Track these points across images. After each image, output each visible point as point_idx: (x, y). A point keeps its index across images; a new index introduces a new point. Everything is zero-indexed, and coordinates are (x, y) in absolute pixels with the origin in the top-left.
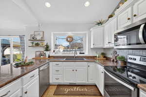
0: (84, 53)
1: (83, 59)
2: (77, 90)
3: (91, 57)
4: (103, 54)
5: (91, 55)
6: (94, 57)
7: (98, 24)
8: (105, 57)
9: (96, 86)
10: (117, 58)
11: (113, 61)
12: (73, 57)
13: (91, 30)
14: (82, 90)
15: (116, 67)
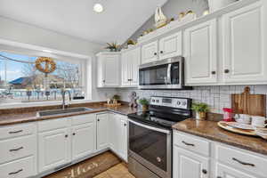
0: (83, 98)
1: (83, 110)
2: (79, 173)
3: (97, 104)
4: (116, 97)
5: (97, 100)
6: (103, 104)
7: (111, 48)
8: (118, 102)
9: (110, 151)
10: (138, 101)
11: (132, 106)
12: (61, 107)
13: (97, 55)
14: (89, 168)
15: (136, 113)
